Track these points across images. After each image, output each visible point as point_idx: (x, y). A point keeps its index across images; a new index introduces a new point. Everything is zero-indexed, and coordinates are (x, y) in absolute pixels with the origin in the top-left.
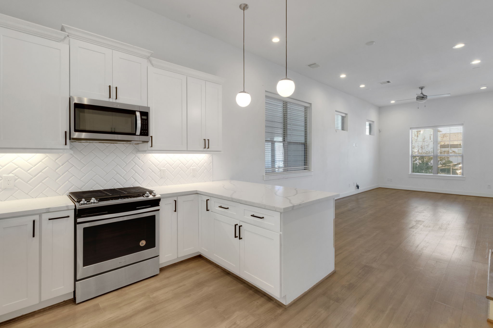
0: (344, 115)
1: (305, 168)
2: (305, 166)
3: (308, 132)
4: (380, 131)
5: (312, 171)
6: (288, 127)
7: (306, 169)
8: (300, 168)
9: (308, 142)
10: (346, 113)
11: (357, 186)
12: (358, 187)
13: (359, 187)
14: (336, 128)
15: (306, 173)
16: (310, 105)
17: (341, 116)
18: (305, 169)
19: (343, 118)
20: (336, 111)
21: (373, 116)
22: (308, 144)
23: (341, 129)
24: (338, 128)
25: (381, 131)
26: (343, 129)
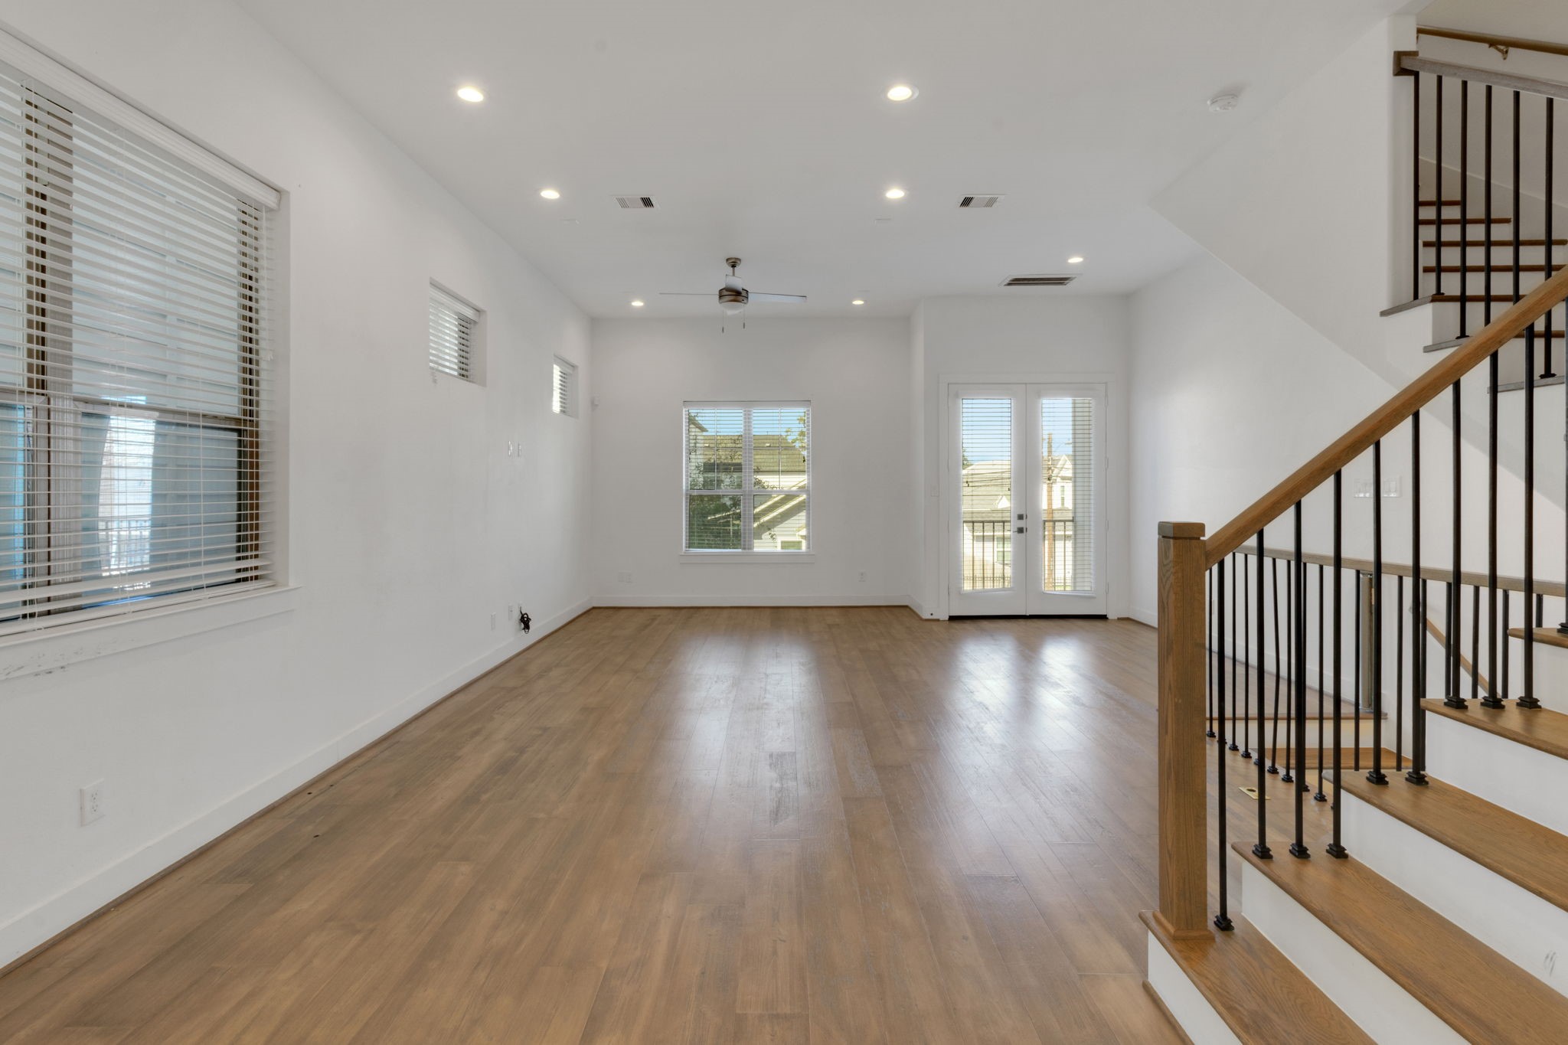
0: (469, 313)
1: (239, 571)
2: (239, 559)
3: (265, 357)
4: (593, 405)
5: (292, 584)
6: (75, 346)
7: (245, 580)
8: (187, 579)
9: (263, 418)
10: (480, 305)
11: (523, 617)
12: (525, 621)
13: (531, 624)
14: (431, 365)
15: (250, 599)
16: (276, 201)
17: (457, 313)
18: (238, 581)
19: (466, 326)
20: (434, 285)
21: (573, 343)
22: (263, 428)
23: (456, 373)
24: (440, 368)
25: (597, 405)
26: (464, 374)
